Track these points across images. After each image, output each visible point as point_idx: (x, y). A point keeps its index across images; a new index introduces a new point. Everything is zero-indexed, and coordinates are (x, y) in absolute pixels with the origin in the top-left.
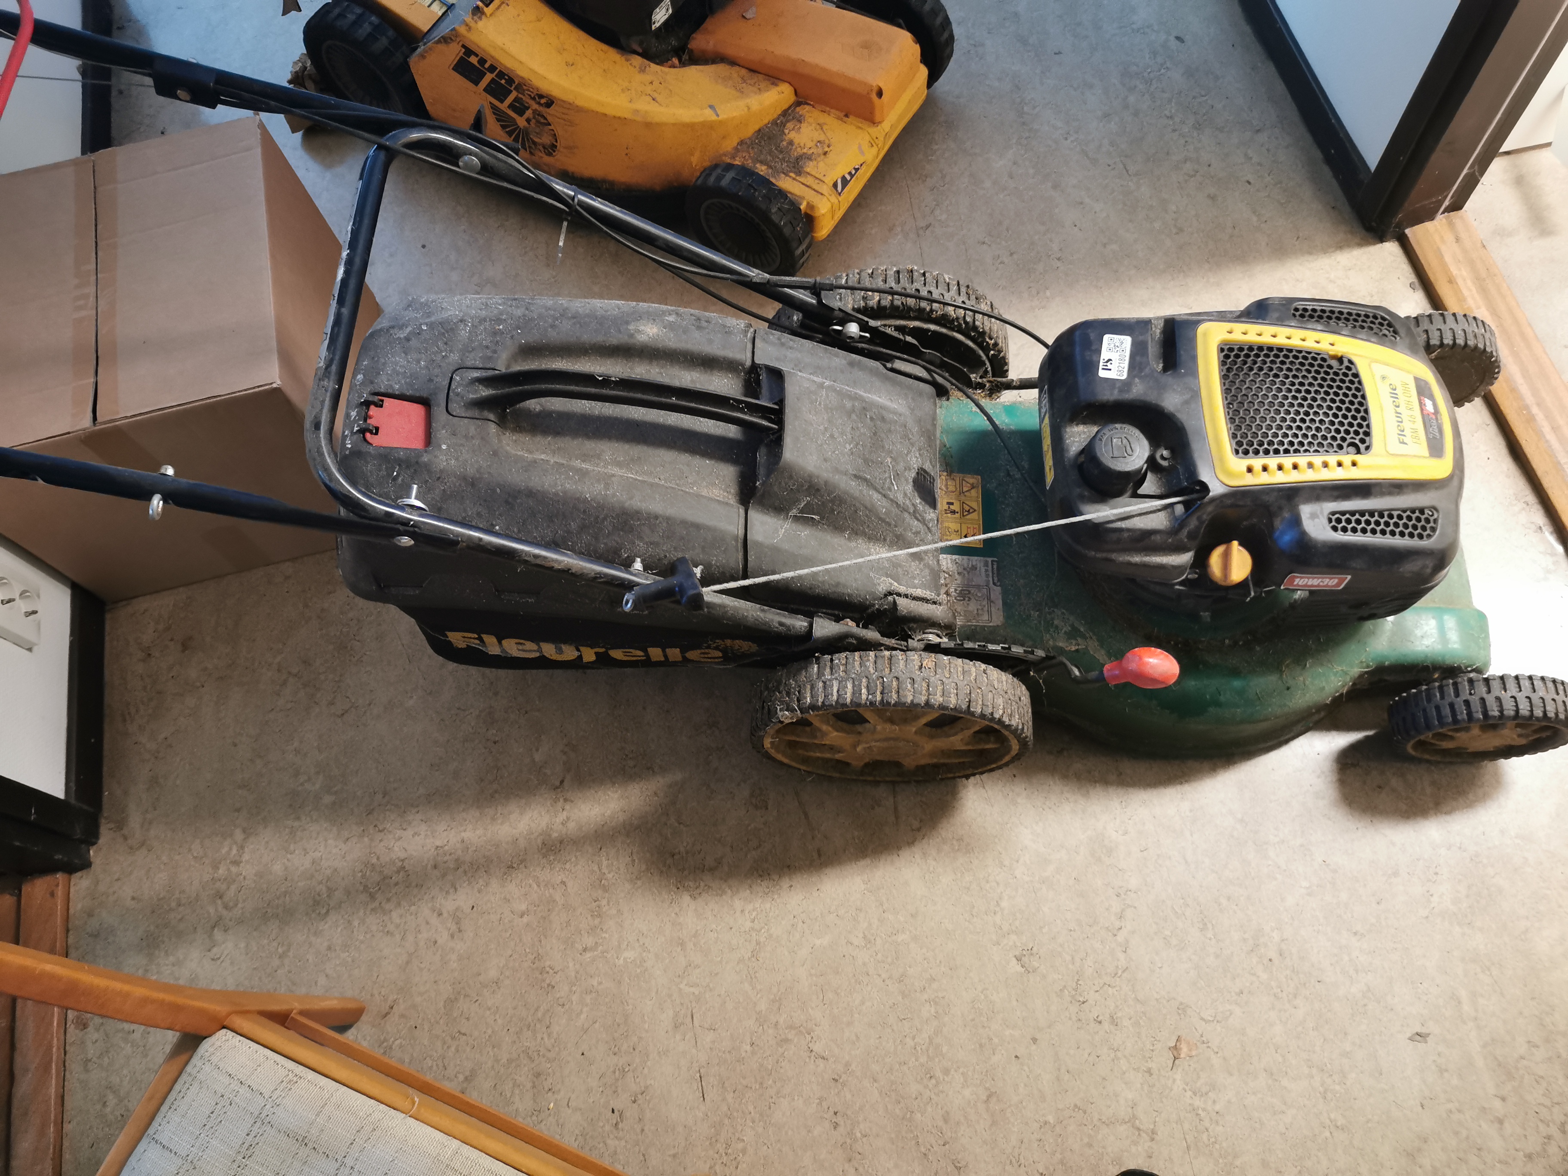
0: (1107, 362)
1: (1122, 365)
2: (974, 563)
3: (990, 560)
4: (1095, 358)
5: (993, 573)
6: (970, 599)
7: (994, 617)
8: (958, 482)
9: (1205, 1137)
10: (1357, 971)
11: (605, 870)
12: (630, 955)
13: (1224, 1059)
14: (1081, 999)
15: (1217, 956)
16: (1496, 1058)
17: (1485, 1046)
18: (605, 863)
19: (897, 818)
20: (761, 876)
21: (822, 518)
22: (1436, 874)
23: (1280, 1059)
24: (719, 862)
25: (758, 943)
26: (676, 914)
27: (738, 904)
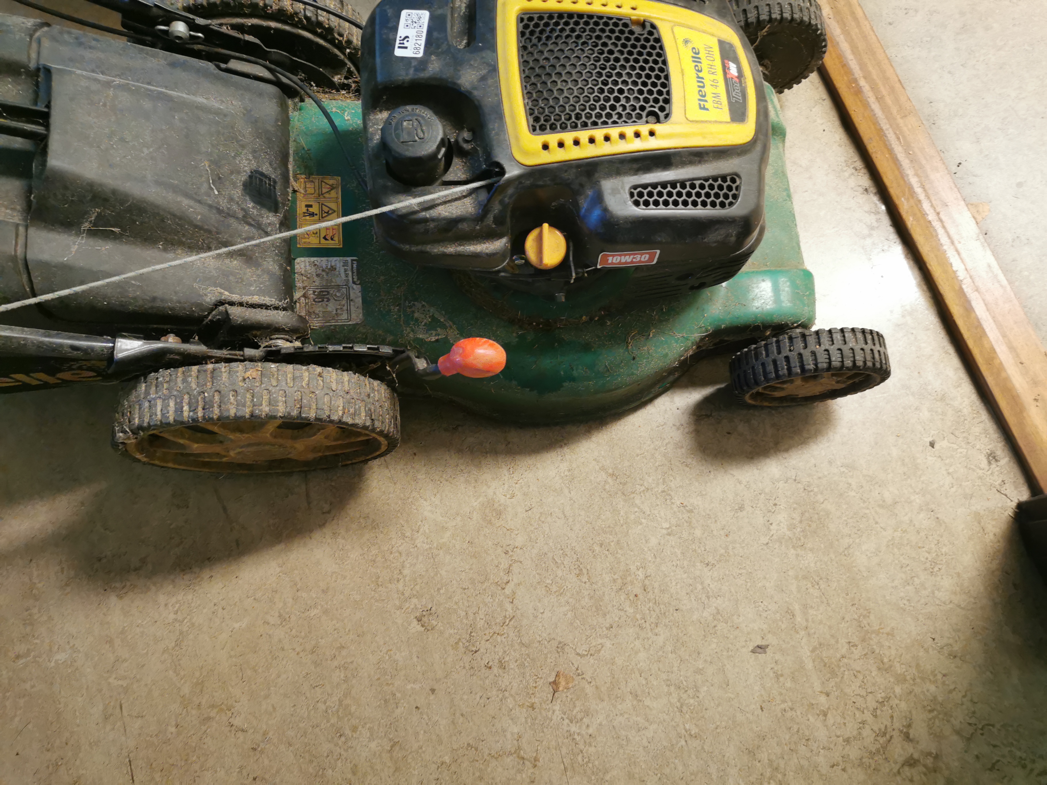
0: (403, 40)
1: (419, 42)
2: (333, 264)
3: (349, 259)
4: (391, 36)
5: (353, 273)
6: (328, 300)
7: (353, 316)
8: (317, 184)
9: (580, 758)
10: (708, 597)
11: (35, 580)
12: (61, 657)
13: (597, 688)
14: (474, 649)
15: (591, 598)
16: (822, 659)
17: (813, 651)
18: (35, 573)
19: (309, 503)
20: (183, 570)
21: (124, 229)
22: (775, 505)
23: (644, 682)
24: (143, 561)
25: (181, 633)
26: (104, 614)
27: (162, 598)
